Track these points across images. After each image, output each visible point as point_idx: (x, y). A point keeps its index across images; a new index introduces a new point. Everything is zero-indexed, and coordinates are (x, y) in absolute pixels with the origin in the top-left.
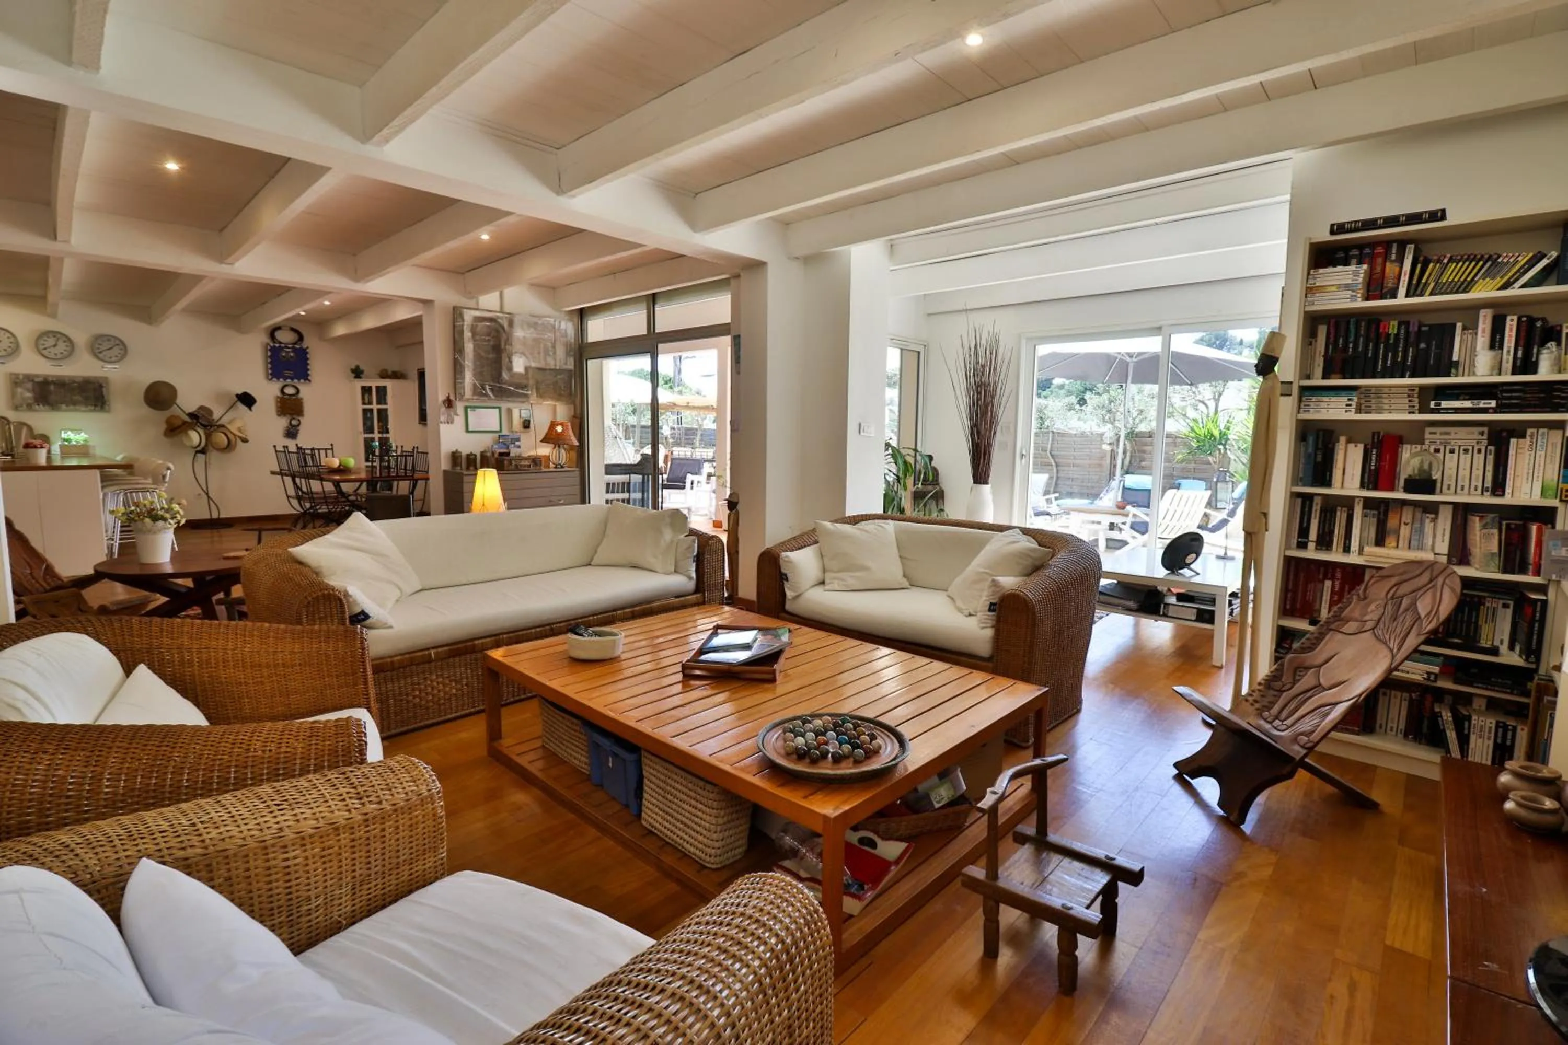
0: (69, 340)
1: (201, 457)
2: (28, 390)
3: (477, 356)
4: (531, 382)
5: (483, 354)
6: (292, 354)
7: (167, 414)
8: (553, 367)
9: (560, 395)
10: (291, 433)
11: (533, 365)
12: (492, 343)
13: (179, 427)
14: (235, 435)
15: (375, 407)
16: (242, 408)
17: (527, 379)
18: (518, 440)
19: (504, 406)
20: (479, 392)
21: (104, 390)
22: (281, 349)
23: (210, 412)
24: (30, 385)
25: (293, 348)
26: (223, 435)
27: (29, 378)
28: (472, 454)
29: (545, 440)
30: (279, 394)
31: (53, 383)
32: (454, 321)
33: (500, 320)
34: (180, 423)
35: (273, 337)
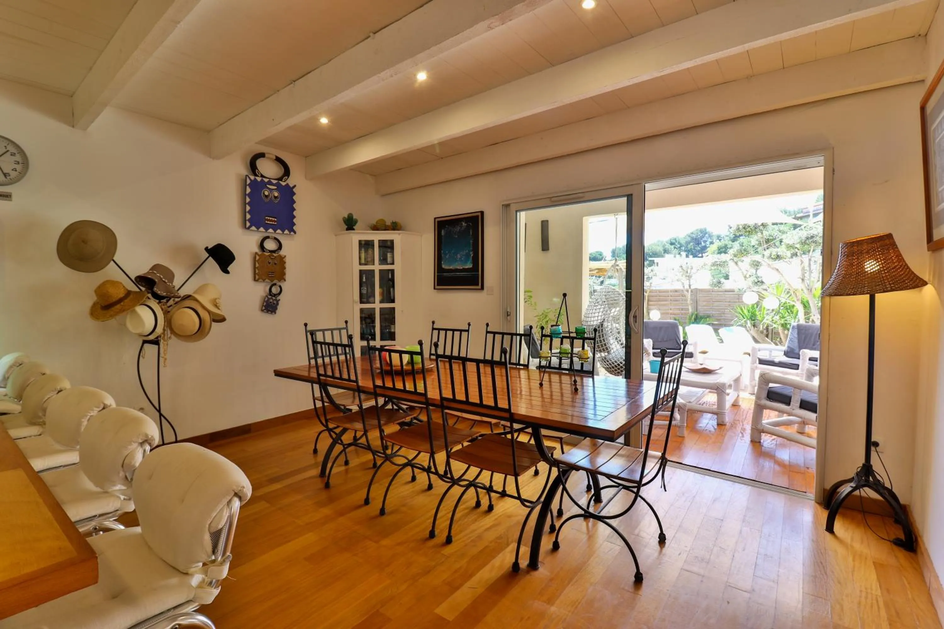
1: (151, 349)
6: (276, 194)
7: (98, 278)
10: (271, 307)
13: (120, 301)
14: (208, 311)
15: (377, 267)
16: (212, 264)
22: (263, 185)
23: (170, 275)
25: (278, 185)
26: (190, 312)
30: (256, 249)
34: (121, 294)
35: (253, 167)
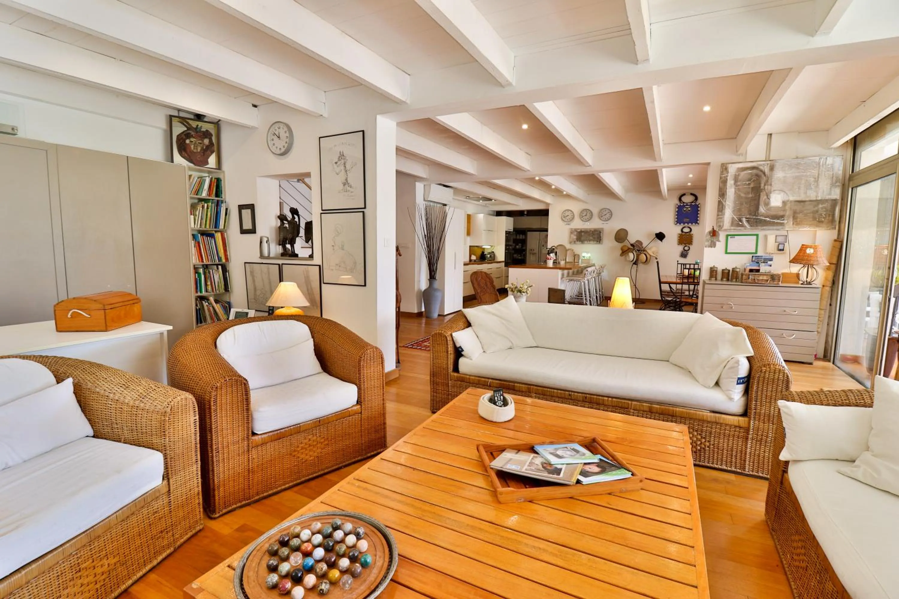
0: (591, 212)
1: (635, 266)
2: (575, 235)
3: (738, 197)
4: (788, 213)
5: (743, 195)
6: (689, 209)
7: (623, 244)
8: (815, 199)
9: (820, 222)
10: (684, 255)
11: (792, 198)
12: (752, 186)
13: (626, 251)
14: (650, 255)
16: (657, 241)
17: (785, 210)
18: (771, 260)
19: (761, 234)
20: (737, 223)
21: (601, 234)
22: (684, 206)
23: (641, 244)
24: (575, 233)
25: (691, 205)
26: (644, 255)
27: (576, 230)
28: (726, 269)
29: (794, 261)
30: (680, 232)
31: (584, 232)
32: (722, 173)
33: (761, 168)
34: (627, 249)
35: (680, 199)
